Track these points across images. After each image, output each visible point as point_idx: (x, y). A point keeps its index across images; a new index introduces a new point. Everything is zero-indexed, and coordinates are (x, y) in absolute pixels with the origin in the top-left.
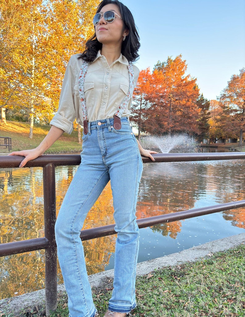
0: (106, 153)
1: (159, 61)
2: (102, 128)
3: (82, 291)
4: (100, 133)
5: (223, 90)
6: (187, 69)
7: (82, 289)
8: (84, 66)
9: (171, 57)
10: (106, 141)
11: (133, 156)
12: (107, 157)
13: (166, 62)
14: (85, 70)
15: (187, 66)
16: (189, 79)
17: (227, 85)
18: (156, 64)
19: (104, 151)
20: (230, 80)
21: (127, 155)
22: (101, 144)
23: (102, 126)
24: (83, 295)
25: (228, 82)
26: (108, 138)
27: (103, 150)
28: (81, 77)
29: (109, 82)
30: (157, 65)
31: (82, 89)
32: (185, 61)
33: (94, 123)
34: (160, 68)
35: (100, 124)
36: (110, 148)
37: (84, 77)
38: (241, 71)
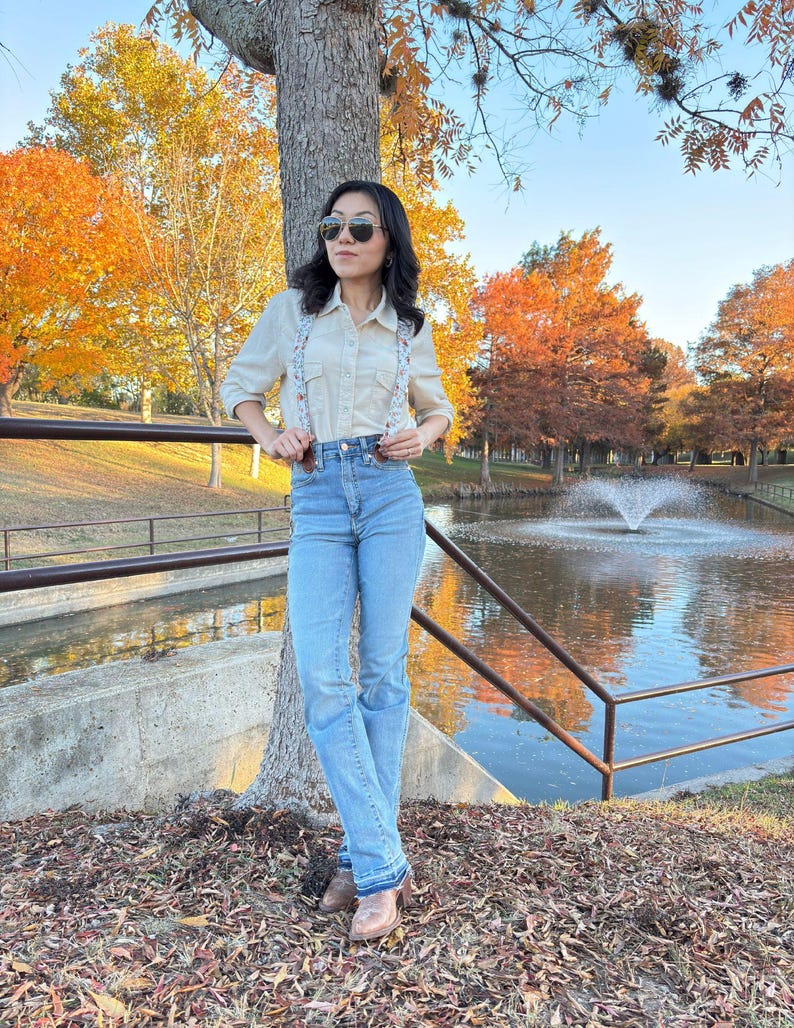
0: (360, 509)
1: (535, 242)
2: (351, 456)
3: (372, 810)
4: (346, 467)
5: (709, 327)
6: (611, 265)
7: (373, 806)
8: (305, 323)
9: (569, 232)
10: (358, 483)
11: (414, 513)
12: (361, 517)
13: (556, 246)
14: (305, 335)
15: (612, 259)
16: (619, 296)
17: (716, 310)
18: (527, 250)
19: (357, 506)
20: (724, 297)
21: (404, 511)
22: (350, 490)
23: (350, 451)
24: (377, 819)
25: (719, 302)
26: (363, 477)
27: (354, 505)
28: (297, 348)
29: (353, 362)
30: (531, 254)
31: (300, 375)
32: (608, 245)
33: (332, 447)
34: (536, 261)
35: (345, 447)
36: (367, 500)
37: (303, 348)
38: (758, 274)
